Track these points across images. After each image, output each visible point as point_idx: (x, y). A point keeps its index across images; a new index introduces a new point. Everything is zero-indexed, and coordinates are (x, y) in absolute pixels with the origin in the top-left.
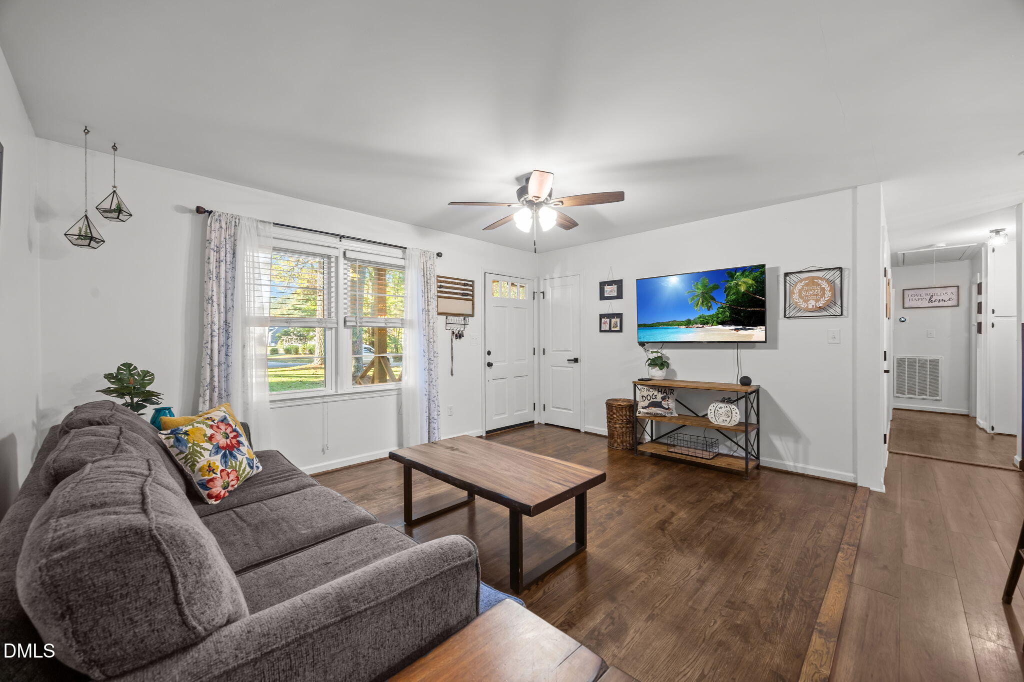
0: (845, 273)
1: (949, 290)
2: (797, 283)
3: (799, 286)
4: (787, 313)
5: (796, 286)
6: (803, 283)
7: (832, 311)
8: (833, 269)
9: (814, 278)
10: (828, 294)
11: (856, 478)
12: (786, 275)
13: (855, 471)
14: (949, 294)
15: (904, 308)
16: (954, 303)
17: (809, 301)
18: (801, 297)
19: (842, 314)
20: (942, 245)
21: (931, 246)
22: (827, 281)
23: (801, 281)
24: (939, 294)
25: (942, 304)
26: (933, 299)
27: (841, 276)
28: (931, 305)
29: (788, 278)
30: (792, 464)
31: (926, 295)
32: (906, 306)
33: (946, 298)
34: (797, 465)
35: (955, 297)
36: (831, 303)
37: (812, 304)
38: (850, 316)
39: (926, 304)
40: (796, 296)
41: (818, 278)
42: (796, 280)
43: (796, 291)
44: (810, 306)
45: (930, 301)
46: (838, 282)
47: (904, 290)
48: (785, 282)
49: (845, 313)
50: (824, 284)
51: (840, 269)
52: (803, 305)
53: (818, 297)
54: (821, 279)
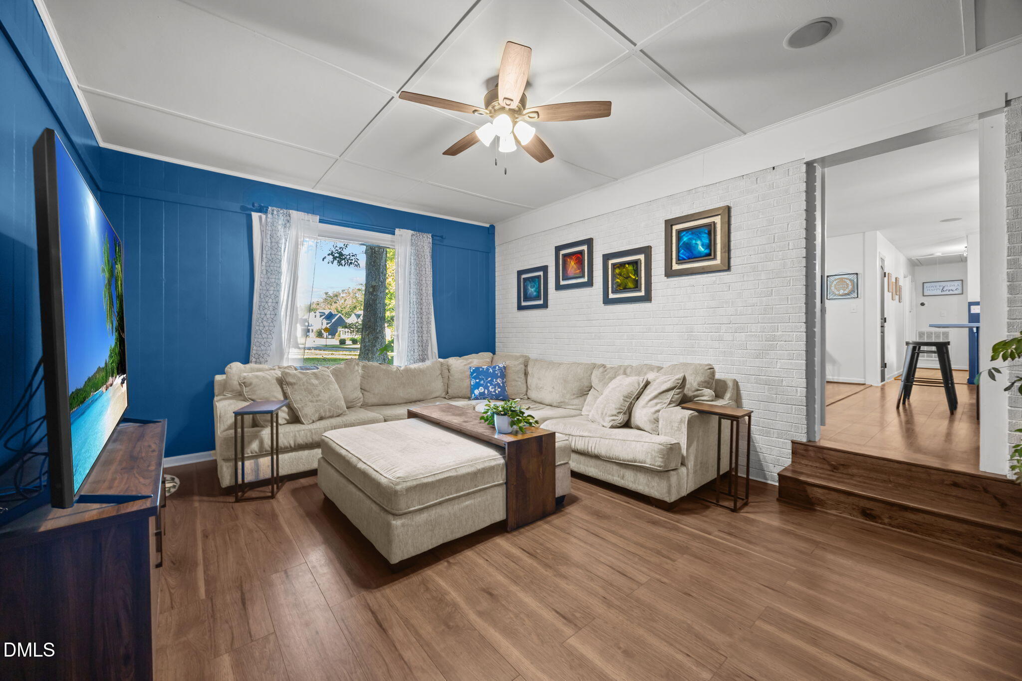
0: (859, 276)
1: (956, 283)
2: (833, 281)
3: (835, 283)
4: (828, 296)
5: (833, 282)
6: (837, 281)
7: (852, 296)
8: (853, 274)
9: (842, 278)
10: (850, 287)
11: (865, 381)
12: (828, 276)
13: (865, 378)
14: (956, 285)
15: (924, 296)
16: (959, 291)
17: (840, 290)
18: (836, 288)
19: (858, 297)
20: (939, 254)
21: (932, 255)
22: (850, 280)
23: (836, 280)
24: (949, 286)
25: (951, 292)
26: (945, 289)
27: (857, 278)
28: (943, 293)
29: (828, 278)
30: (831, 377)
31: (940, 286)
32: (925, 294)
33: (954, 288)
34: (834, 377)
35: (960, 288)
36: (852, 291)
37: (842, 292)
38: (862, 298)
39: (939, 292)
40: (833, 288)
41: (845, 278)
42: (833, 279)
43: (833, 285)
44: (841, 293)
45: (943, 290)
46: (855, 280)
47: (923, 283)
48: (827, 280)
49: (859, 296)
50: (848, 282)
51: (857, 274)
52: (837, 293)
53: (845, 288)
54: (847, 279)
